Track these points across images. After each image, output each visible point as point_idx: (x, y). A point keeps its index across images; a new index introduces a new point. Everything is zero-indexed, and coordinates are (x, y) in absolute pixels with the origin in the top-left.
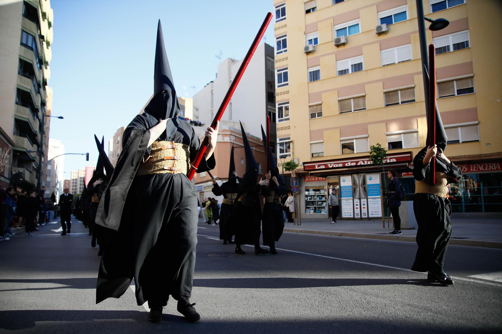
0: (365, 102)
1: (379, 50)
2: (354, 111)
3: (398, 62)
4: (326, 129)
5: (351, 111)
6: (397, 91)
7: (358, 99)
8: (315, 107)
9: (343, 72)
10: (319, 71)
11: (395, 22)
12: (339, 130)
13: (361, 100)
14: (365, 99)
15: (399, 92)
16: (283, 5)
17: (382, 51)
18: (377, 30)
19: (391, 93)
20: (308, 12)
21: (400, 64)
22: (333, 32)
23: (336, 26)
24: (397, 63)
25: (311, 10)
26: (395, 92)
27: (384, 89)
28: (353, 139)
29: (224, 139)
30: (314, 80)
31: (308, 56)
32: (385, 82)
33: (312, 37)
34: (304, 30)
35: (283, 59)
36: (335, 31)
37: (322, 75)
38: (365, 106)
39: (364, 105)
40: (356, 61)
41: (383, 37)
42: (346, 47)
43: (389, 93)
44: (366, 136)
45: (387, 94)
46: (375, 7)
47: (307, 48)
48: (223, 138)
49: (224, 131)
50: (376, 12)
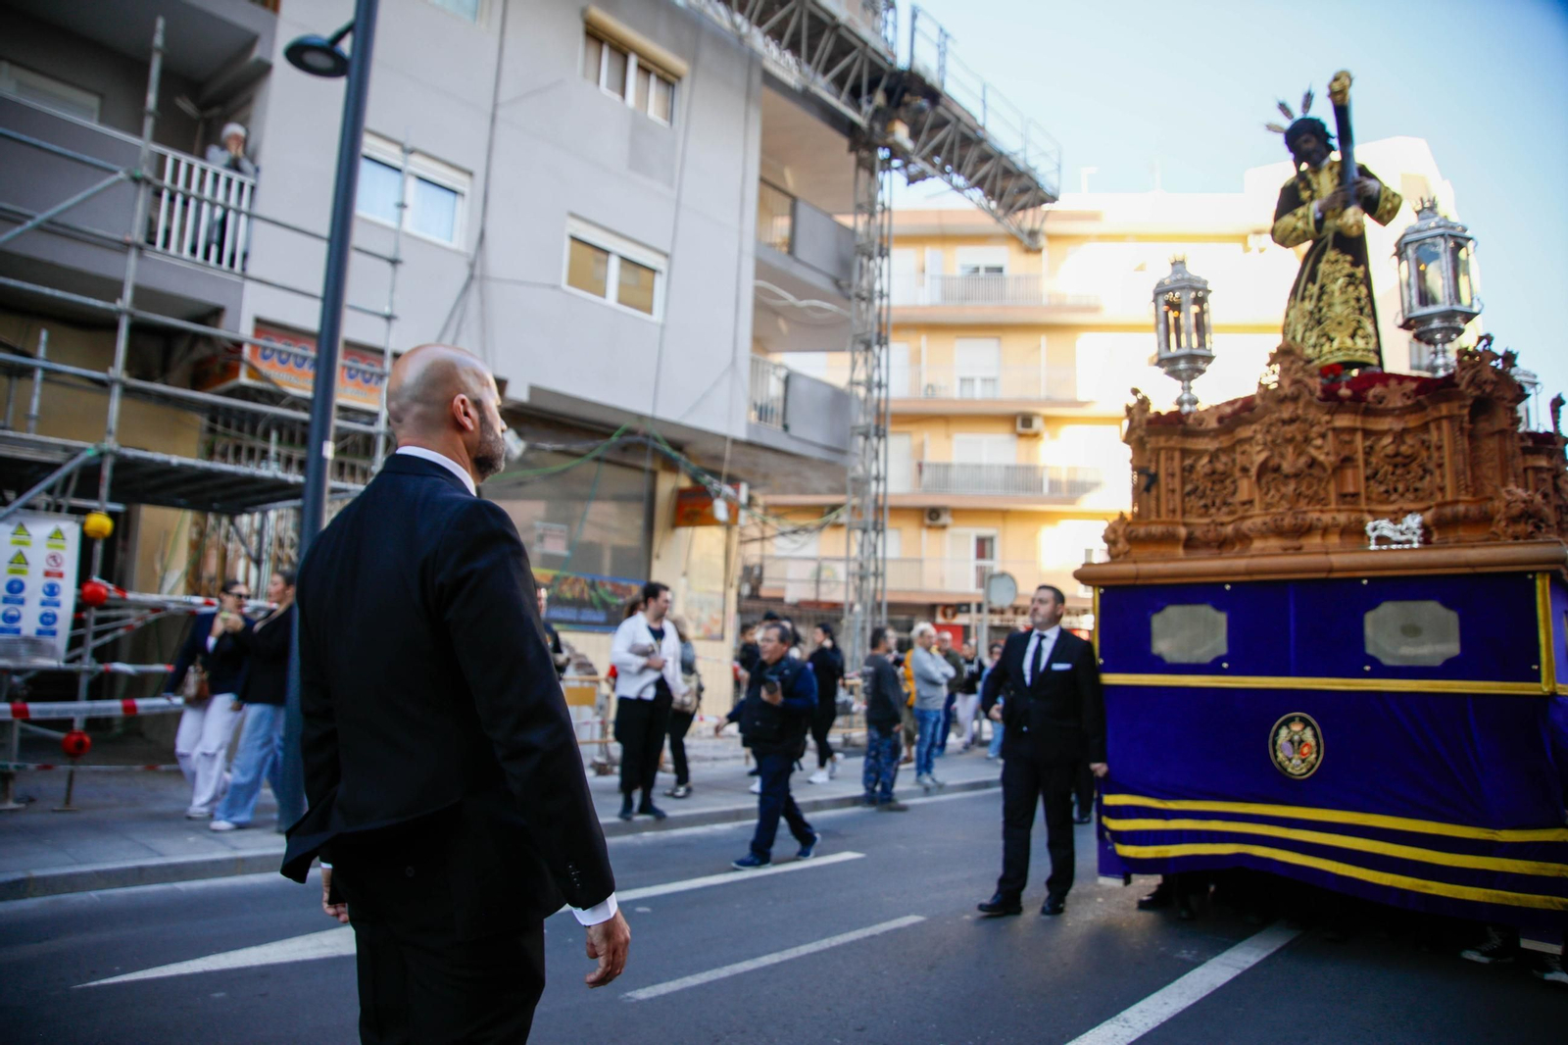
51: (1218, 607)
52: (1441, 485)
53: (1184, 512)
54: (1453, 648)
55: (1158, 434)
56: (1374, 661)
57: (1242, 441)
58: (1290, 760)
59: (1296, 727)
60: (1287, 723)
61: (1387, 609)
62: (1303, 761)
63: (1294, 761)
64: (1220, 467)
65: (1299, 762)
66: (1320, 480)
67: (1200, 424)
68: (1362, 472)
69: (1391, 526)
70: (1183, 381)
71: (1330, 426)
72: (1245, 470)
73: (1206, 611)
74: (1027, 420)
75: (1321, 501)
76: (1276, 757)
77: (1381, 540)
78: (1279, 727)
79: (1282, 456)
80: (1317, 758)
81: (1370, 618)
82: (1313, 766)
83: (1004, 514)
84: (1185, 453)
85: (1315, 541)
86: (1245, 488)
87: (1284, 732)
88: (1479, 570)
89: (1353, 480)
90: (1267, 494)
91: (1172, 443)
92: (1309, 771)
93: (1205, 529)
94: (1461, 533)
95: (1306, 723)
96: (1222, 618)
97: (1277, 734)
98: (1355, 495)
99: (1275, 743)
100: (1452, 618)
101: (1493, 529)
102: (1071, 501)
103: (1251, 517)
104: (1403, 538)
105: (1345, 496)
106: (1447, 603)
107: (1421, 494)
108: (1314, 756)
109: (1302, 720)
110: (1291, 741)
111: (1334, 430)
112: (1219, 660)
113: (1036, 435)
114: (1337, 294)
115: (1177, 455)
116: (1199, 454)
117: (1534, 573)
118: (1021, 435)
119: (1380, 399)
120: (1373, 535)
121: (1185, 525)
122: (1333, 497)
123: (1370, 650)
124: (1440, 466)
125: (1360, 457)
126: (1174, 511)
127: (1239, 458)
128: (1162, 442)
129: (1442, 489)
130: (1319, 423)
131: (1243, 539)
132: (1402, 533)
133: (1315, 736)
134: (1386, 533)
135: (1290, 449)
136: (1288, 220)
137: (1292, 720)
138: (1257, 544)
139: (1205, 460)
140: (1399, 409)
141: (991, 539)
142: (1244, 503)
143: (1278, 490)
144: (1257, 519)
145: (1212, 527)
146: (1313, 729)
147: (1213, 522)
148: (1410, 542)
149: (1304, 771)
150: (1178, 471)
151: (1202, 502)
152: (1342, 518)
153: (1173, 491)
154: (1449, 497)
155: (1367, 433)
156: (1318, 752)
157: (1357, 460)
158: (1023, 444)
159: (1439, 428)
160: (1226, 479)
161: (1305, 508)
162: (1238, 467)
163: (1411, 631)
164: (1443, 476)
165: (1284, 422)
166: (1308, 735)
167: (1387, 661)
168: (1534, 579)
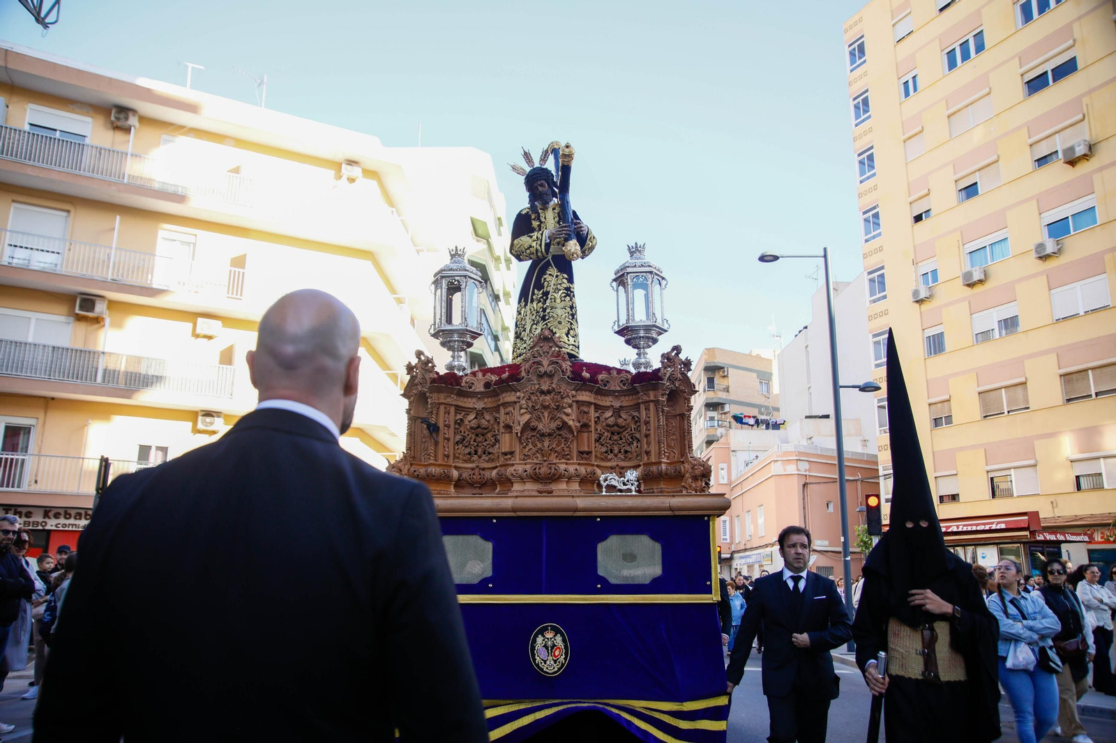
0: (1027, 395)
1: (1047, 289)
2: (1008, 412)
3: (1085, 312)
4: (962, 449)
5: (1004, 413)
6: (1086, 370)
7: (1014, 388)
8: (939, 405)
9: (985, 336)
10: (942, 333)
11: (1074, 231)
12: (982, 451)
13: (1019, 390)
14: (1026, 389)
15: (1090, 372)
16: (874, 208)
17: (1052, 291)
18: (1036, 251)
19: (1075, 375)
20: (918, 218)
21: (1088, 317)
22: (962, 258)
23: (966, 246)
24: (1082, 313)
25: (924, 215)
26: (1083, 373)
27: (1059, 369)
28: (1010, 469)
29: (785, 470)
30: (935, 353)
31: (922, 306)
32: (1060, 353)
33: (926, 267)
34: (913, 257)
35: (881, 314)
36: (965, 255)
37: (948, 343)
38: (1028, 403)
39: (1026, 400)
40: (1007, 312)
41: (1051, 264)
42: (988, 286)
43: (1071, 376)
44: (1032, 462)
45: (1067, 377)
46: (1035, 202)
47: (916, 293)
48: (784, 468)
49: (786, 453)
50: (1037, 213)
51: (486, 538)
52: (648, 450)
53: (455, 457)
54: (657, 570)
55: (439, 391)
56: (603, 580)
57: (505, 405)
58: (545, 662)
59: (549, 635)
60: (542, 632)
61: (614, 541)
62: (555, 662)
63: (548, 662)
64: (484, 423)
65: (552, 662)
66: (566, 440)
67: (470, 388)
68: (594, 436)
69: (617, 478)
70: (454, 351)
71: (574, 399)
72: (508, 427)
73: (475, 540)
74: (88, 302)
75: (565, 456)
76: (534, 660)
77: (611, 488)
78: (536, 636)
79: (539, 419)
80: (565, 659)
81: (601, 547)
82: (563, 665)
83: (47, 403)
84: (458, 409)
85: (563, 486)
86: (506, 442)
87: (540, 639)
88: (676, 513)
89: (588, 442)
90: (525, 447)
91: (449, 400)
92: (559, 669)
93: (472, 472)
94: (662, 485)
95: (557, 631)
96: (489, 546)
97: (534, 641)
98: (589, 453)
99: (533, 648)
100: (657, 547)
101: (683, 484)
102: (128, 393)
103: (513, 465)
104: (625, 487)
105: (582, 453)
106: (654, 538)
107: (629, 455)
108: (564, 656)
109: (553, 628)
110: (546, 646)
111: (577, 402)
112: (485, 581)
113: (98, 320)
114: (558, 300)
115: (452, 409)
116: (468, 411)
117: (709, 516)
118: (79, 318)
119: (606, 383)
120: (604, 484)
121: (456, 468)
122: (575, 454)
123: (601, 572)
124: (647, 436)
125: (592, 424)
126: (448, 456)
127: (502, 417)
128: (442, 398)
129: (648, 453)
130: (568, 396)
131: (505, 483)
132: (624, 484)
133: (564, 640)
134: (614, 483)
135: (546, 414)
136: (525, 240)
137: (545, 629)
138: (517, 487)
139: (472, 416)
140: (619, 391)
141: (27, 430)
142: (505, 454)
143: (535, 446)
144: (519, 467)
145: (477, 471)
146: (562, 635)
147: (477, 467)
148: (630, 490)
149: (556, 669)
150: (452, 424)
151: (467, 450)
152: (582, 470)
153: (448, 439)
154: (653, 459)
155: (597, 407)
156: (566, 654)
157: (590, 426)
158: (82, 328)
159: (647, 409)
160: (487, 433)
161: (554, 461)
162: (502, 425)
163: (630, 558)
164: (648, 443)
165: (542, 392)
166: (559, 639)
167: (613, 581)
168: (709, 521)
